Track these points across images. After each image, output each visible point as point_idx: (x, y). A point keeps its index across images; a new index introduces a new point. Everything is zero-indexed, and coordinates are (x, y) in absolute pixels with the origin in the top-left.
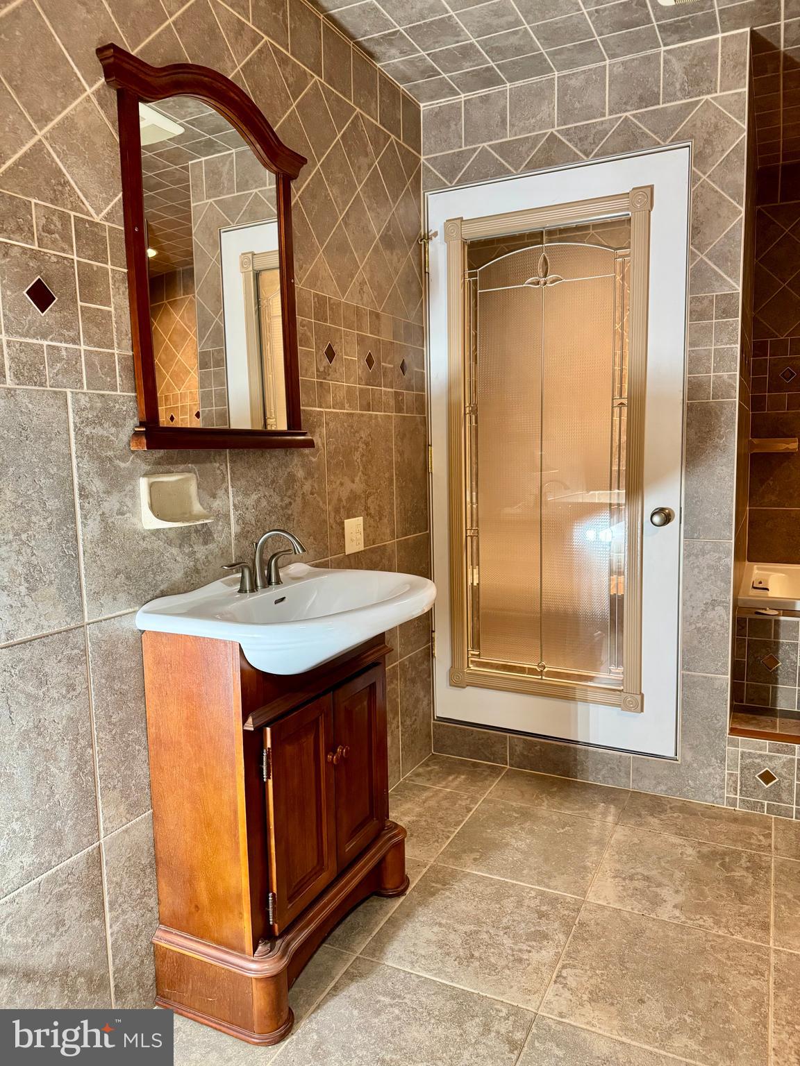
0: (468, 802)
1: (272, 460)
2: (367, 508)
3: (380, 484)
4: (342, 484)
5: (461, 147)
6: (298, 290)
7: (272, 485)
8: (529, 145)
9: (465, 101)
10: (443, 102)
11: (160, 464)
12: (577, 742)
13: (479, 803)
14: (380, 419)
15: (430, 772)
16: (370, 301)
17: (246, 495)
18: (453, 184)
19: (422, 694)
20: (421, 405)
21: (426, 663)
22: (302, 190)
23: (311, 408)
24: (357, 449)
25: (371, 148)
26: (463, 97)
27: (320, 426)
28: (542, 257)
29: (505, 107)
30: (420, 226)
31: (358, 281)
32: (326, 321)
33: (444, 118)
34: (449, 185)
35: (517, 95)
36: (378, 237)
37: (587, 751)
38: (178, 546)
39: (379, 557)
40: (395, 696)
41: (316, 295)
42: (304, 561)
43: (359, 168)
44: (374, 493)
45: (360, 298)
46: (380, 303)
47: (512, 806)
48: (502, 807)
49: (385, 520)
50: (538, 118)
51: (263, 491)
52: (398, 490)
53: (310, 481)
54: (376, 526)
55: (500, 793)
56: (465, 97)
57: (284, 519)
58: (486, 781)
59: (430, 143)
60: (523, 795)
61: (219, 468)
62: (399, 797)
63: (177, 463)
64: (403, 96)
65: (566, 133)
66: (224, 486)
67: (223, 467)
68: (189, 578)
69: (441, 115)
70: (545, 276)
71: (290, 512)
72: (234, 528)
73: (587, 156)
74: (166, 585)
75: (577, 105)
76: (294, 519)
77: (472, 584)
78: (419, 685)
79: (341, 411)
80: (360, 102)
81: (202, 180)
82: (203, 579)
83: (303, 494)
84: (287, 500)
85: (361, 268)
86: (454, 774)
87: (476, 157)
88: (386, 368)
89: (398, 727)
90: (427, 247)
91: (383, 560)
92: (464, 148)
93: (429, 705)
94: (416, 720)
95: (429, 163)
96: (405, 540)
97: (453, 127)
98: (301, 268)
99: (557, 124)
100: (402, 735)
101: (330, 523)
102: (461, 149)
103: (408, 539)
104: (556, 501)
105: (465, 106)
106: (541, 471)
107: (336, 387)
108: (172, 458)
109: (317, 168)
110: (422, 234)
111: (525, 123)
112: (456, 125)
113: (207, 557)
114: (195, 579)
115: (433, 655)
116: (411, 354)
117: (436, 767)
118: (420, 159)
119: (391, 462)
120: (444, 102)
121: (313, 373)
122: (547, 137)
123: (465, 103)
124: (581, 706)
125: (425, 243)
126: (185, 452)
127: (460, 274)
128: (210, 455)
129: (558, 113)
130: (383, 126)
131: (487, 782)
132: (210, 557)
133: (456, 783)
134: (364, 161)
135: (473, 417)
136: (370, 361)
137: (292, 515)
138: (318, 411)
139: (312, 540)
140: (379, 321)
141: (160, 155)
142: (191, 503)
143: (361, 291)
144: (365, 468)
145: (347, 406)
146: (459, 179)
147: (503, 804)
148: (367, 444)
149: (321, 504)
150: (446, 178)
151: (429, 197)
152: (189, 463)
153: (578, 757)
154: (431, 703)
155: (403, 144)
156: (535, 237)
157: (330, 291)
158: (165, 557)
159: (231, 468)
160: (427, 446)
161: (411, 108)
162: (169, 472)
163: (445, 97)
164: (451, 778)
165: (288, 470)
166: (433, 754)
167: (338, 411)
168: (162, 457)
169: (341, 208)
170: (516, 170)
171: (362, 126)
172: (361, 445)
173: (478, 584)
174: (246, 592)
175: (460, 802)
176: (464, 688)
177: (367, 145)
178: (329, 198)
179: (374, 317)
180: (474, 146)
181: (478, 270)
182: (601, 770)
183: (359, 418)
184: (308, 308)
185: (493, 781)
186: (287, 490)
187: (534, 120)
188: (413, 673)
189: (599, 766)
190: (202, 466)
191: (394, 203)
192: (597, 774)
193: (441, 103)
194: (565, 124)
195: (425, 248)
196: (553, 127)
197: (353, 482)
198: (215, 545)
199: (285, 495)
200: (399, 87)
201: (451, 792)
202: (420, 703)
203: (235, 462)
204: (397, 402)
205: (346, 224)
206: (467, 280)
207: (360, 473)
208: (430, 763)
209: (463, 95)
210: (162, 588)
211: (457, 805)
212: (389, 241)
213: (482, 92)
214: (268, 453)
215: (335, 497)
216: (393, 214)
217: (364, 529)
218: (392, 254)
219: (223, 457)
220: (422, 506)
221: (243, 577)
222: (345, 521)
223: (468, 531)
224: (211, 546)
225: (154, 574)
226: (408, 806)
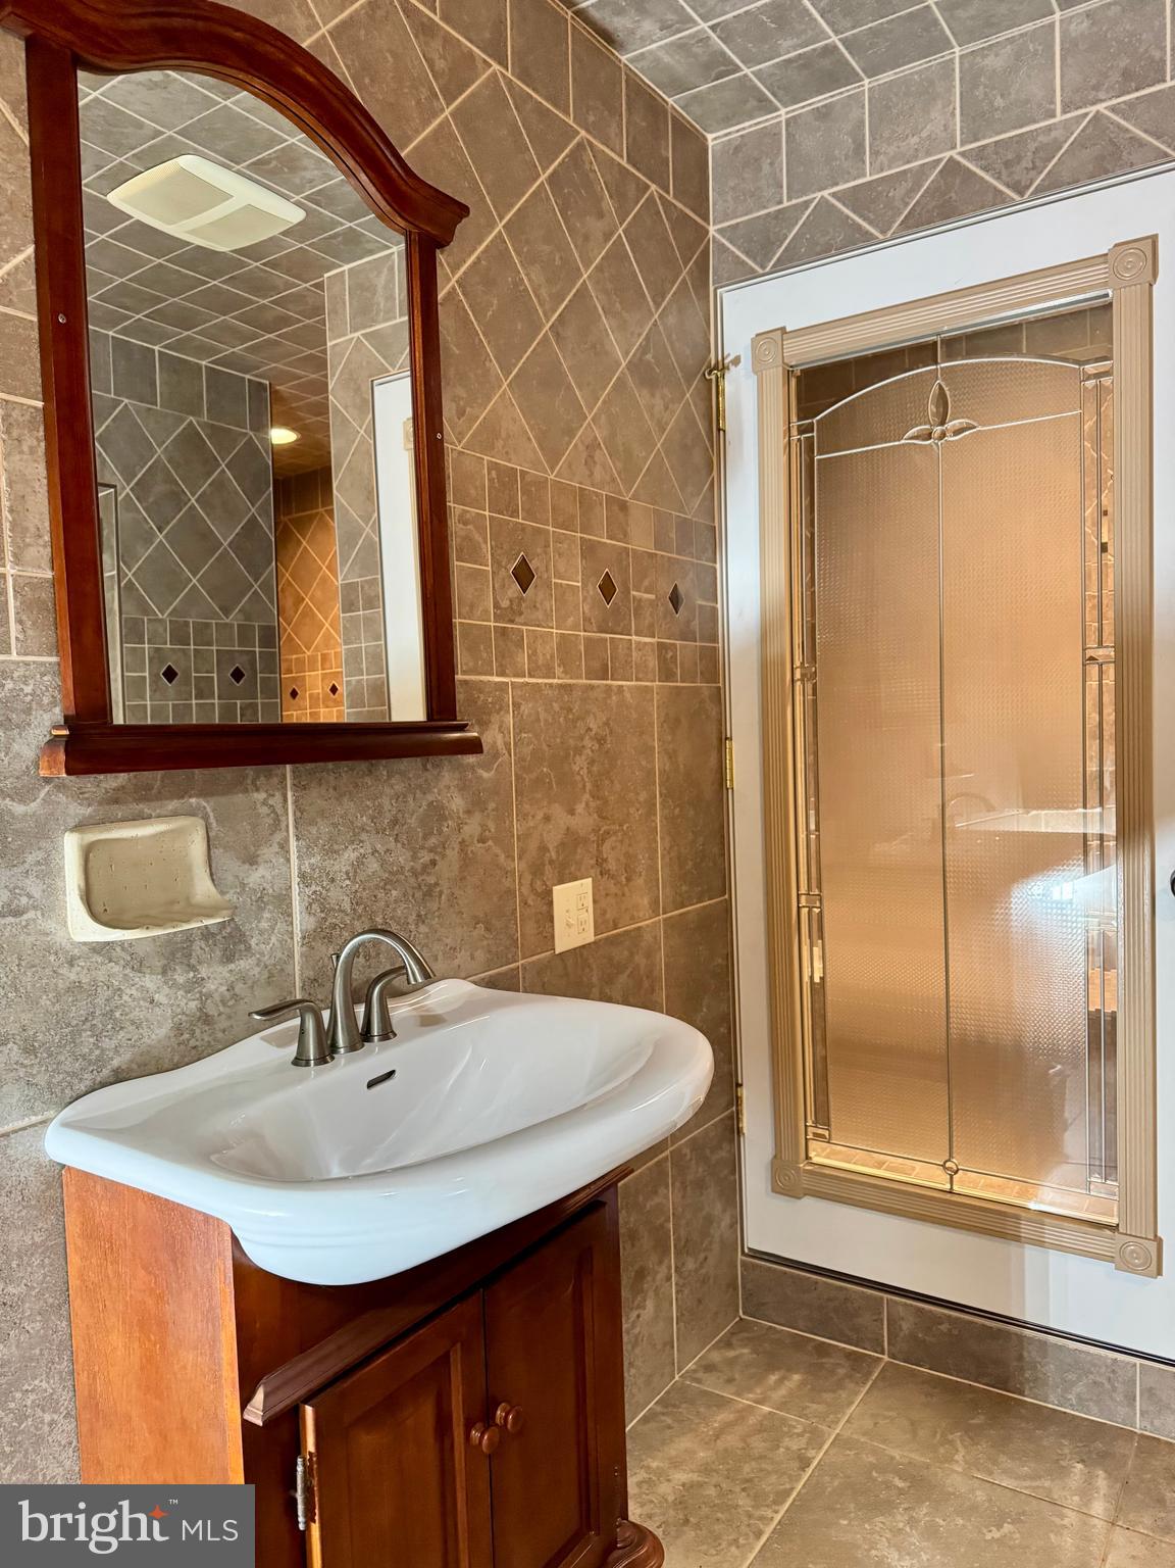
0: (803, 1441)
1: (393, 781)
2: (600, 862)
3: (628, 814)
4: (547, 819)
5: (781, 202)
6: (455, 455)
7: (392, 829)
8: (905, 186)
9: (788, 122)
10: (748, 126)
11: (117, 803)
12: (1023, 1324)
13: (826, 1447)
14: (628, 695)
15: (732, 1362)
16: (608, 478)
17: (331, 852)
18: (768, 269)
19: (719, 1206)
20: (712, 666)
21: (726, 1146)
22: (463, 269)
23: (483, 678)
24: (579, 751)
25: (609, 203)
26: (783, 113)
27: (500, 709)
28: (936, 387)
29: (862, 122)
30: (709, 348)
31: (582, 442)
32: (515, 513)
33: (750, 155)
34: (761, 271)
35: (882, 102)
36: (624, 364)
37: (1045, 1342)
38: (160, 970)
39: (626, 953)
40: (663, 1219)
41: (493, 466)
42: (463, 975)
43: (586, 238)
44: (615, 833)
45: (588, 473)
46: (629, 484)
47: (893, 1458)
48: (872, 1459)
49: (640, 881)
50: (924, 134)
51: (370, 841)
52: (665, 822)
53: (477, 817)
54: (620, 893)
55: (868, 1423)
56: (787, 113)
57: (419, 895)
58: (841, 1392)
59: (726, 201)
60: (914, 1433)
61: (265, 803)
62: (669, 1421)
63: (159, 797)
64: (673, 117)
65: (979, 155)
66: (278, 837)
67: (276, 800)
68: (186, 1036)
69: (744, 149)
70: (943, 423)
71: (432, 880)
72: (301, 921)
73: (1021, 194)
74: (128, 1056)
75: (999, 102)
76: (441, 893)
77: (812, 978)
78: (712, 1191)
79: (546, 681)
80: (586, 119)
81: (344, 303)
82: (220, 1035)
83: (462, 842)
84: (425, 857)
85: (589, 418)
86: (779, 1369)
87: (809, 216)
88: (640, 600)
89: (669, 1279)
90: (721, 384)
91: (636, 958)
92: (786, 204)
93: (732, 1225)
94: (706, 1258)
95: (724, 237)
96: (681, 915)
97: (766, 168)
98: (461, 413)
99: (961, 141)
100: (677, 1292)
101: (521, 894)
102: (781, 207)
103: (688, 912)
104: (971, 828)
105: (787, 130)
106: (943, 776)
107: (535, 636)
108: (149, 788)
109: (497, 230)
110: (713, 362)
111: (899, 147)
112: (771, 164)
113: (231, 988)
114: (202, 1036)
115: (739, 1131)
116: (691, 575)
117: (746, 1351)
118: (707, 232)
119: (650, 773)
120: (751, 126)
121: (486, 611)
122: (941, 166)
123: (788, 125)
124: (1030, 1252)
125: (717, 378)
126: (180, 775)
127: (782, 428)
128: (245, 777)
129: (961, 121)
130: (634, 166)
131: (844, 1394)
132: (239, 988)
133: (783, 1392)
134: (596, 226)
135: (809, 687)
136: (607, 589)
137: (437, 884)
138: (496, 683)
139: (482, 932)
140: (626, 515)
141: (273, 265)
142: (192, 879)
143: (590, 461)
144: (597, 786)
145: (558, 670)
146: (778, 259)
147: (875, 1451)
148: (601, 740)
149: (502, 857)
150: (755, 260)
151: (725, 295)
152: (190, 797)
153: (1025, 1354)
154: (738, 1221)
155: (674, 201)
156: (922, 352)
157: (525, 460)
158: (125, 998)
159: (296, 802)
160: (723, 739)
161: (689, 140)
162: (140, 818)
163: (752, 118)
164: (773, 1378)
165: (430, 798)
166: (741, 1319)
167: (540, 681)
168: (123, 787)
169: (547, 307)
170: (883, 232)
171: (591, 163)
172: (587, 742)
173: (822, 979)
174: (307, 1064)
175: (786, 1441)
176: (799, 1198)
177: (602, 198)
178: (522, 288)
179: (616, 508)
180: (805, 198)
181: (814, 421)
182: (1073, 1384)
183: (583, 692)
184: (476, 488)
185: (857, 1393)
186: (425, 838)
187: (915, 139)
188: (700, 1170)
189: (1071, 1377)
190: (223, 800)
191: (658, 305)
192: (1065, 1391)
193: (744, 129)
194: (976, 140)
195: (717, 387)
196: (954, 147)
197: (572, 812)
198: (252, 961)
199: (422, 848)
200: (667, 103)
201: (770, 1413)
202: (715, 1225)
203: (304, 788)
204: (662, 660)
205: (557, 335)
206: (795, 438)
207: (587, 796)
208: (734, 1341)
209: (783, 111)
210: (116, 1063)
211: (782, 1450)
212: (645, 373)
213: (819, 101)
214: (383, 767)
215: (533, 845)
216: (655, 324)
217: (595, 902)
218: (653, 395)
219: (275, 780)
220: (716, 850)
221: (302, 1030)
222: (555, 888)
223: (803, 898)
224: (243, 964)
225: (98, 1037)
226: (684, 1443)
